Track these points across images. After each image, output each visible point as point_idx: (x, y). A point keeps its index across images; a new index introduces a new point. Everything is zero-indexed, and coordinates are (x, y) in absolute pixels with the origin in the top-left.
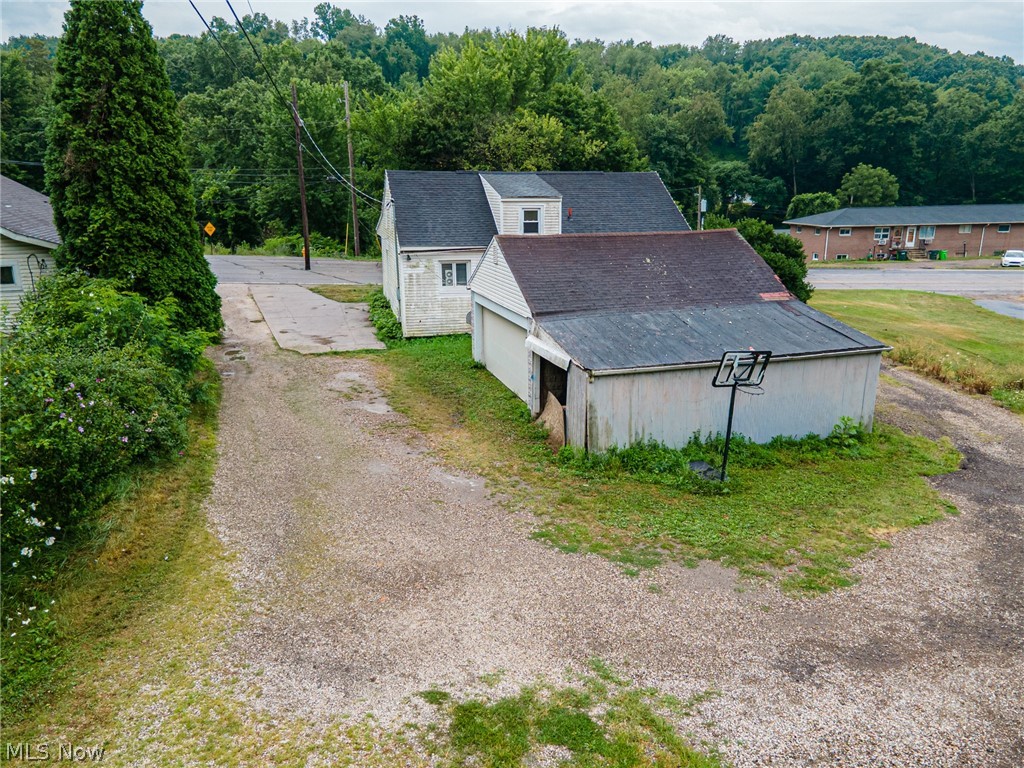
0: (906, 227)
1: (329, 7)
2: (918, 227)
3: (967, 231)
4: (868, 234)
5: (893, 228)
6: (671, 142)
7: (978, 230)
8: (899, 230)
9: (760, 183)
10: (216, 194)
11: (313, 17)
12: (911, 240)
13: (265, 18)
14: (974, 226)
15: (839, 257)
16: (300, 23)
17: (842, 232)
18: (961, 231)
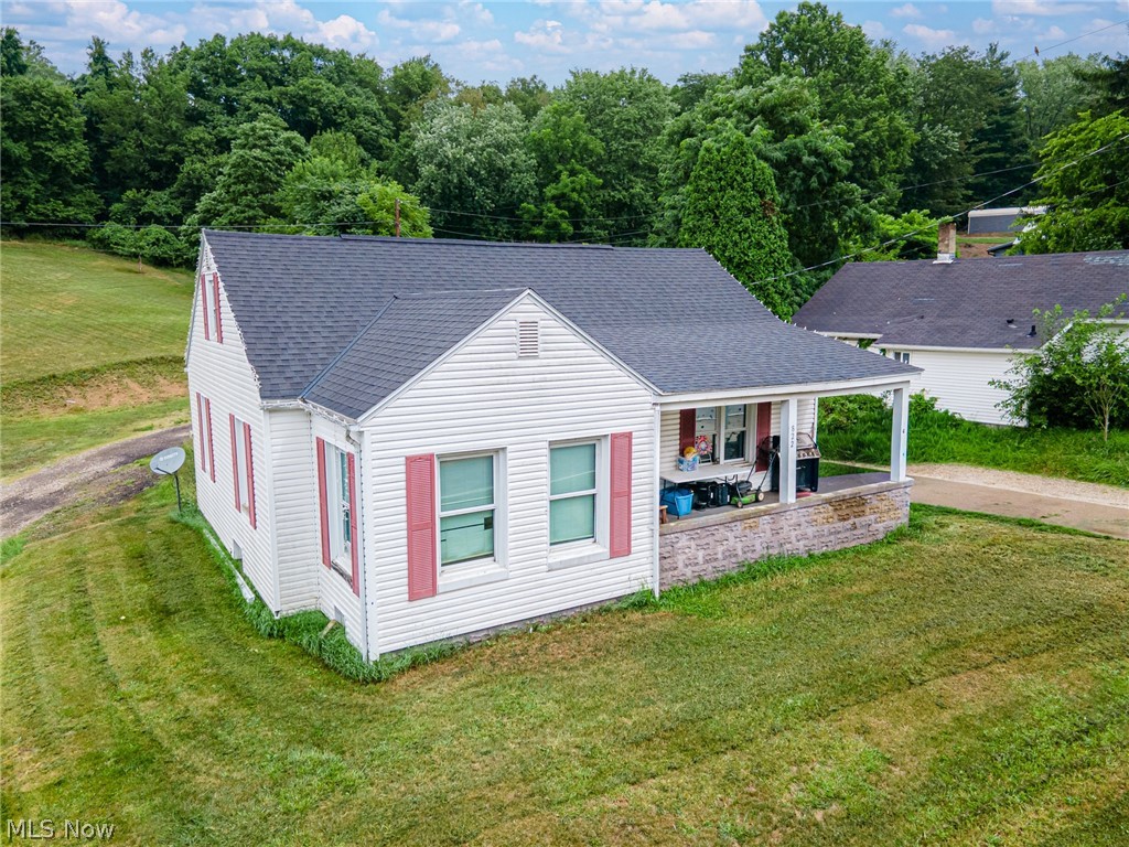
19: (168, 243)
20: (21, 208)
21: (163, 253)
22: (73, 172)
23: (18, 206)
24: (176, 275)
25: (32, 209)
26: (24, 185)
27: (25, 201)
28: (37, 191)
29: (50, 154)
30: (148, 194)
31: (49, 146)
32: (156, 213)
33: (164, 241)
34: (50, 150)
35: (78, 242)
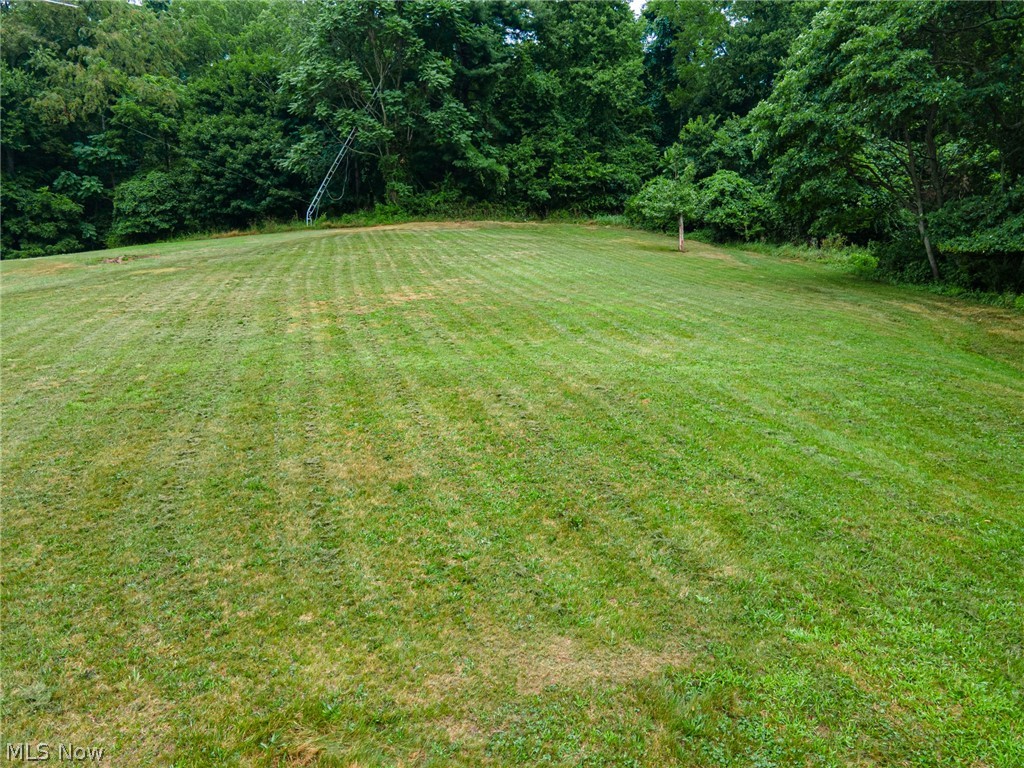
19: (741, 197)
20: (542, 172)
21: (729, 215)
22: (619, 104)
23: (539, 169)
24: (745, 254)
25: (557, 170)
26: (551, 137)
27: (549, 157)
28: (567, 143)
29: (589, 83)
30: (720, 122)
31: (589, 70)
32: (727, 151)
33: (732, 194)
34: (590, 78)
35: (612, 218)
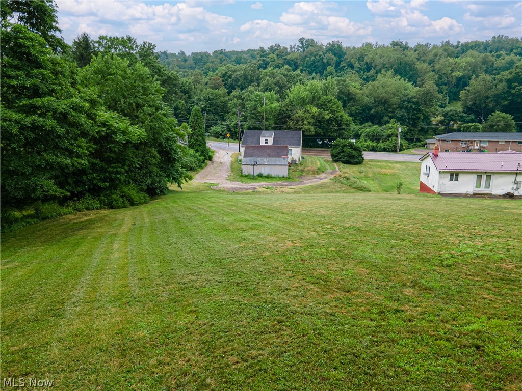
0: (475, 141)
1: (304, 39)
2: (480, 141)
3: (503, 143)
4: (458, 142)
5: (469, 141)
6: (409, 102)
7: (507, 143)
8: (472, 142)
9: (463, 116)
10: (235, 124)
11: (298, 43)
12: (477, 145)
13: (279, 46)
14: (506, 141)
15: (446, 151)
16: (292, 46)
17: (447, 142)
18: (500, 143)
